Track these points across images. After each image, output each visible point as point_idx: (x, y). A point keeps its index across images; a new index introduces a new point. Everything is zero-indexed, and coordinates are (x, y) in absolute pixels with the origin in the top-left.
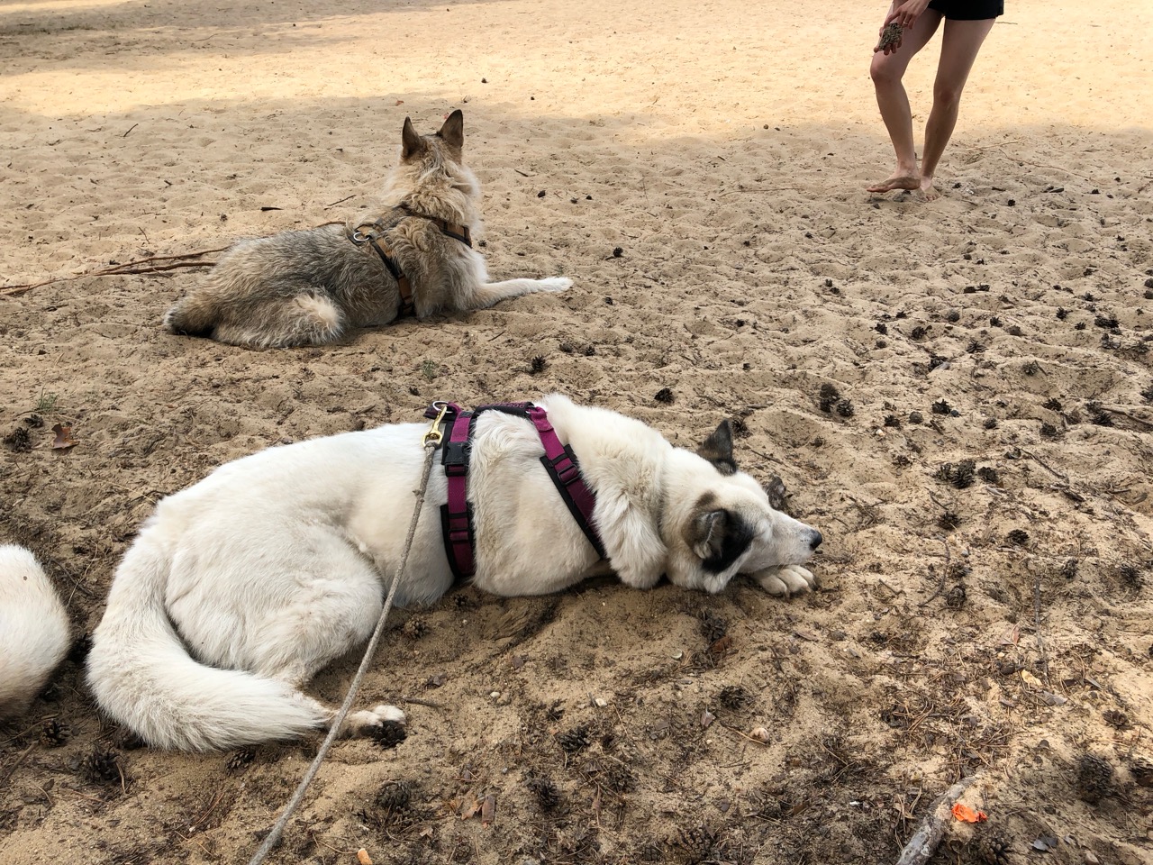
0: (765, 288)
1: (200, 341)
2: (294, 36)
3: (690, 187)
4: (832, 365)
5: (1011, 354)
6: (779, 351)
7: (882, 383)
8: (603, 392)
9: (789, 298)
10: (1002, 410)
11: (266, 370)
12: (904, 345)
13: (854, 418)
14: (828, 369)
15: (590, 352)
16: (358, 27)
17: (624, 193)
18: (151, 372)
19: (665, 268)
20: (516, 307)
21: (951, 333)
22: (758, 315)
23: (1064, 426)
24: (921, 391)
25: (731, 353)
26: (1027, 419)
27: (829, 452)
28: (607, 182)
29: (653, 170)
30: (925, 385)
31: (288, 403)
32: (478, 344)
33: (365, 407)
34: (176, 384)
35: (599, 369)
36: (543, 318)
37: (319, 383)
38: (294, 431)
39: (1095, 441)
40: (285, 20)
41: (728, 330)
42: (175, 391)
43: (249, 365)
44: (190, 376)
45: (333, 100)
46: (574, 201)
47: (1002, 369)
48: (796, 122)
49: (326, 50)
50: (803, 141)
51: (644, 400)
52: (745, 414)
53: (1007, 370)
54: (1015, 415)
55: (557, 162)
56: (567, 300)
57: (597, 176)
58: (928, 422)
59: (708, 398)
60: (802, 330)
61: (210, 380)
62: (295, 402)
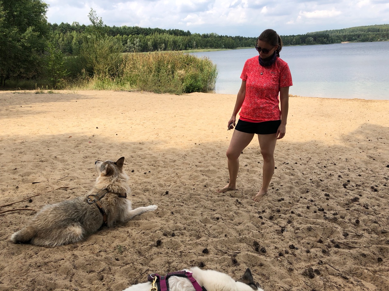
0: (218, 203)
1: (27, 246)
2: (22, 110)
3: (180, 166)
4: (252, 233)
5: (301, 223)
6: (233, 228)
7: (270, 239)
8: (184, 252)
9: (227, 207)
10: (309, 245)
11: (58, 256)
12: (270, 223)
13: (267, 253)
14: (251, 234)
15: (173, 235)
16: (45, 107)
17: (160, 169)
18: (10, 263)
19: (185, 198)
20: (141, 218)
21: (281, 217)
22: (221, 214)
23: (327, 249)
24: (282, 240)
25: (219, 230)
26: (317, 248)
27: (266, 268)
28: (152, 165)
29: (166, 160)
30: (283, 238)
31: (71, 271)
32: (133, 236)
33: (102, 269)
34: (23, 268)
35: (180, 242)
36: (153, 222)
37: (81, 260)
38: (77, 284)
39: (339, 254)
40: (17, 104)
41: (215, 221)
42: (23, 271)
43: (50, 255)
44: (28, 263)
45: (45, 136)
46: (145, 173)
47: (302, 230)
48: (204, 142)
49: (36, 116)
50: (208, 148)
51: (199, 253)
52: (235, 256)
53: (303, 230)
54: (313, 247)
55: (134, 158)
56: (157, 214)
57: (148, 163)
58: (291, 253)
59: (220, 250)
60: (237, 220)
61: (36, 264)
62: (74, 270)
